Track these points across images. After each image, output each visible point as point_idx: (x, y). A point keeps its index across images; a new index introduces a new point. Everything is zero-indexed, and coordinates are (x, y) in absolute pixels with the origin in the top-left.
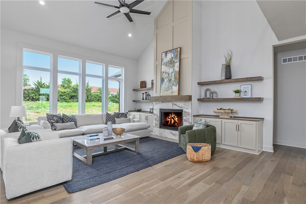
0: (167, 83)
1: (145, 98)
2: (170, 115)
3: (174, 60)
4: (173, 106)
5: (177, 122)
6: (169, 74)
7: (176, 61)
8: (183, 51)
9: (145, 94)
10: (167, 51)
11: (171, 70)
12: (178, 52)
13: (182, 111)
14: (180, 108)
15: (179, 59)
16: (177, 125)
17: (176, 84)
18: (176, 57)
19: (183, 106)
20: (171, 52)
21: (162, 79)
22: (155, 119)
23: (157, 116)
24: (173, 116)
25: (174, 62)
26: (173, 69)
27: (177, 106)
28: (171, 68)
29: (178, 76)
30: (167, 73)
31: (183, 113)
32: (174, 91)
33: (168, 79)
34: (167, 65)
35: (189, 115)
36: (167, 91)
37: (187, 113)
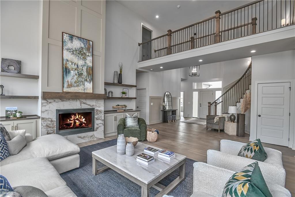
0: (76, 77)
2: (73, 116)
3: (85, 52)
4: (81, 105)
5: (84, 123)
6: (77, 65)
7: (87, 54)
10: (74, 36)
11: (81, 63)
12: (90, 44)
13: (93, 109)
14: (91, 106)
15: (92, 54)
16: (86, 125)
17: (90, 80)
18: (88, 50)
19: (94, 104)
20: (80, 40)
21: (66, 68)
22: (47, 126)
23: (52, 121)
24: (77, 117)
25: (84, 53)
26: (84, 62)
27: (87, 104)
28: (82, 60)
29: (91, 72)
30: (75, 64)
31: (95, 111)
32: (87, 88)
33: (76, 72)
34: (74, 53)
35: (101, 112)
36: (76, 86)
37: (99, 111)
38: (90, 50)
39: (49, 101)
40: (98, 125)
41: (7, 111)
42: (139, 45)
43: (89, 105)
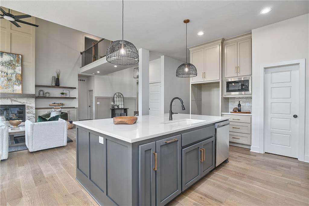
0: (5, 82)
3: (14, 63)
4: (12, 102)
6: (7, 73)
7: (17, 65)
8: (25, 59)
10: (4, 52)
11: (10, 71)
12: (19, 57)
13: (24, 105)
14: (21, 103)
15: (21, 64)
17: (19, 84)
18: (17, 62)
19: (25, 101)
20: (10, 55)
25: (13, 64)
26: (13, 71)
27: (17, 102)
28: (11, 70)
29: (20, 78)
30: (4, 73)
31: (26, 107)
32: (16, 90)
33: (6, 78)
34: (4, 65)
35: (32, 108)
36: (6, 88)
37: (30, 107)
38: (19, 61)
40: (29, 117)
42: (81, 53)
43: (19, 102)
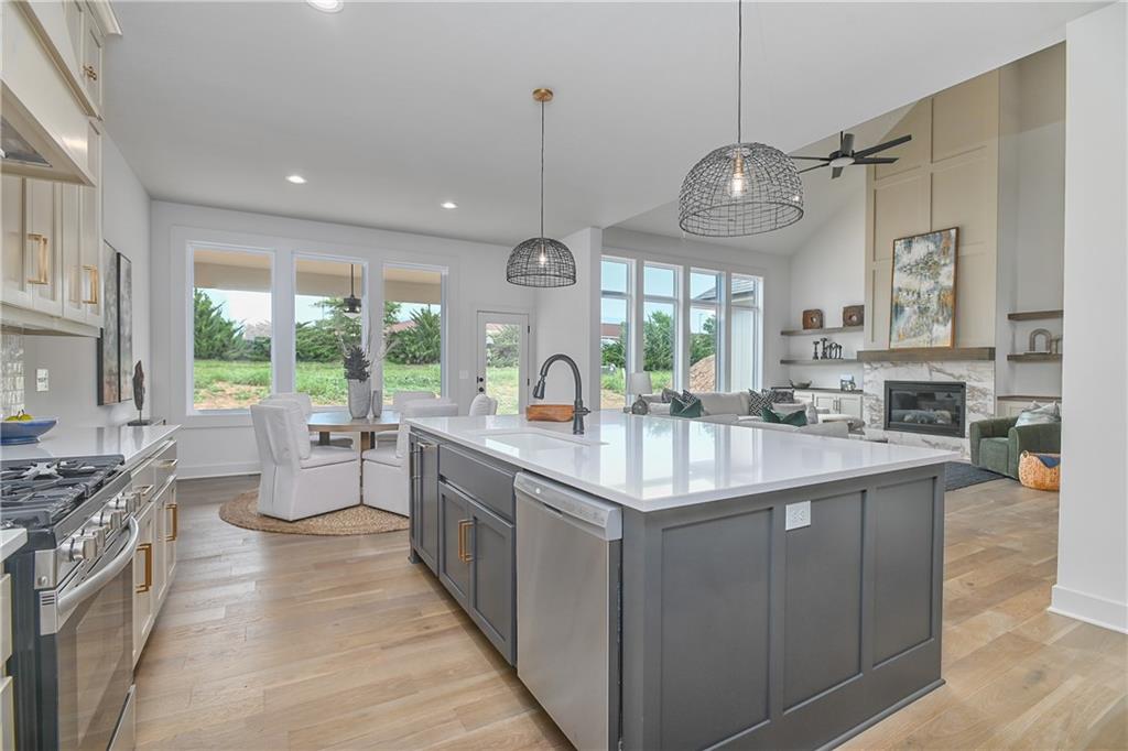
0: (915, 317)
1: (820, 355)
3: (936, 259)
4: (931, 374)
6: (919, 294)
7: (943, 262)
8: (967, 238)
9: (821, 343)
10: (913, 237)
11: (927, 285)
12: (949, 238)
13: (962, 385)
14: (954, 378)
15: (953, 258)
17: (944, 318)
18: (945, 252)
19: (965, 373)
20: (928, 239)
21: (897, 305)
22: (870, 407)
23: (877, 400)
25: (935, 263)
26: (933, 282)
27: (944, 373)
28: (928, 280)
29: (950, 300)
30: (913, 292)
31: (967, 391)
32: (938, 338)
33: (916, 307)
34: (913, 270)
35: (985, 394)
36: (915, 336)
37: (979, 390)
38: (948, 249)
39: (875, 365)
41: (842, 381)
43: (949, 375)
